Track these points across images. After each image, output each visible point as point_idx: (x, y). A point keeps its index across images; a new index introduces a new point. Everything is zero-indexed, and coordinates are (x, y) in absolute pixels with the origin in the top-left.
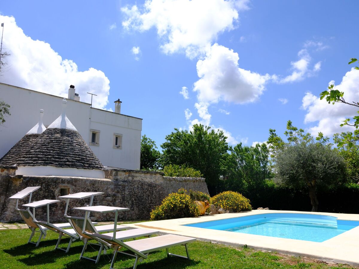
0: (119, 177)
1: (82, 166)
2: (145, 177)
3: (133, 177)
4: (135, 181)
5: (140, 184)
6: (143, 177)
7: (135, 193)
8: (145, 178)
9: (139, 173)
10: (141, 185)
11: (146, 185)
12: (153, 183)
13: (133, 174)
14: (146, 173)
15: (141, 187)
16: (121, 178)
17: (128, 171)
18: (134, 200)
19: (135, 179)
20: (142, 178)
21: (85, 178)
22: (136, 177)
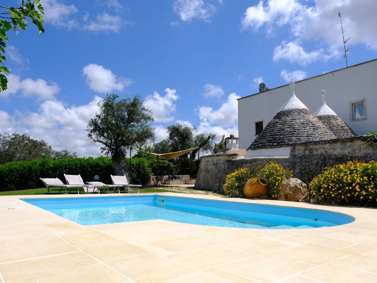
0: (296, 153)
1: (270, 145)
2: (333, 148)
3: (311, 150)
4: (314, 155)
5: (322, 158)
6: (328, 148)
7: (310, 171)
8: (332, 150)
9: (320, 144)
10: (322, 160)
11: (332, 159)
12: (348, 155)
13: (311, 147)
14: (331, 143)
15: (322, 163)
16: (299, 154)
17: (303, 144)
18: (307, 180)
19: (315, 152)
20: (327, 150)
21: (263, 157)
22: (317, 150)
